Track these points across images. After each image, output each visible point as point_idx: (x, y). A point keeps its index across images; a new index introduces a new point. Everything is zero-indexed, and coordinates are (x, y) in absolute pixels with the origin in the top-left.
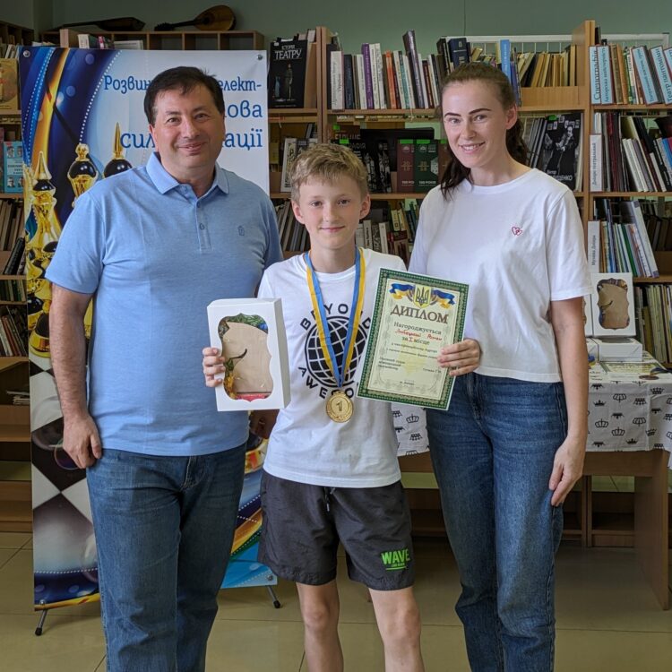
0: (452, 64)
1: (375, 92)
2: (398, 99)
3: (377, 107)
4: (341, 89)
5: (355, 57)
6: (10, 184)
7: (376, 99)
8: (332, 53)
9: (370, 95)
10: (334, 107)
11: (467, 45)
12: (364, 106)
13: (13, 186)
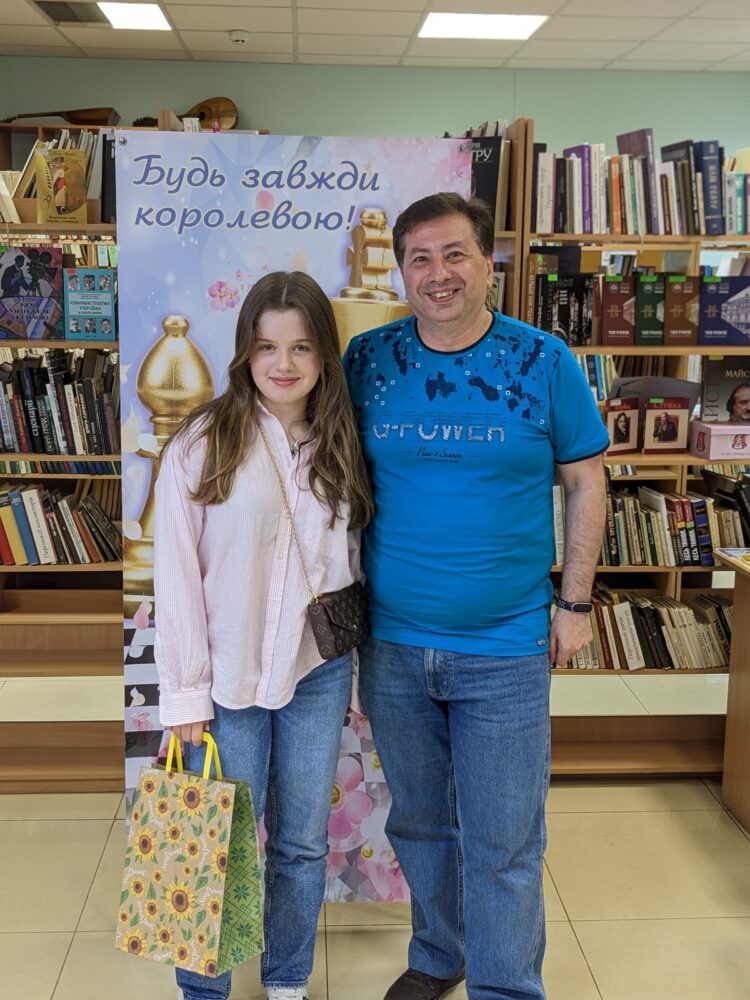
0: (699, 175)
1: (595, 211)
2: (624, 221)
3: (596, 231)
4: (551, 204)
5: (571, 163)
6: (73, 328)
7: (594, 219)
8: (541, 155)
9: (588, 214)
10: (540, 229)
11: (721, 152)
12: (578, 229)
13: (78, 331)
